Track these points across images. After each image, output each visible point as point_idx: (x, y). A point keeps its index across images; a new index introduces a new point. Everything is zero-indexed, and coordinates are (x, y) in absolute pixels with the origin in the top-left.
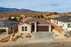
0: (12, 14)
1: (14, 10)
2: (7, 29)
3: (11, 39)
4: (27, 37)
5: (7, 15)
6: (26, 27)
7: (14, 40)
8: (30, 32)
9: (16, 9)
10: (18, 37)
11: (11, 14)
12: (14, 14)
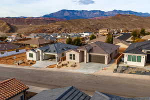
0: (89, 23)
1: (95, 13)
2: (56, 55)
3: (56, 66)
4: (72, 66)
5: (79, 26)
6: (74, 55)
7: (59, 67)
8: (79, 62)
9: (100, 11)
10: (63, 65)
11: (86, 24)
12: (93, 24)
